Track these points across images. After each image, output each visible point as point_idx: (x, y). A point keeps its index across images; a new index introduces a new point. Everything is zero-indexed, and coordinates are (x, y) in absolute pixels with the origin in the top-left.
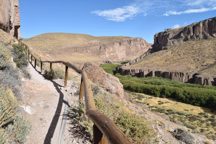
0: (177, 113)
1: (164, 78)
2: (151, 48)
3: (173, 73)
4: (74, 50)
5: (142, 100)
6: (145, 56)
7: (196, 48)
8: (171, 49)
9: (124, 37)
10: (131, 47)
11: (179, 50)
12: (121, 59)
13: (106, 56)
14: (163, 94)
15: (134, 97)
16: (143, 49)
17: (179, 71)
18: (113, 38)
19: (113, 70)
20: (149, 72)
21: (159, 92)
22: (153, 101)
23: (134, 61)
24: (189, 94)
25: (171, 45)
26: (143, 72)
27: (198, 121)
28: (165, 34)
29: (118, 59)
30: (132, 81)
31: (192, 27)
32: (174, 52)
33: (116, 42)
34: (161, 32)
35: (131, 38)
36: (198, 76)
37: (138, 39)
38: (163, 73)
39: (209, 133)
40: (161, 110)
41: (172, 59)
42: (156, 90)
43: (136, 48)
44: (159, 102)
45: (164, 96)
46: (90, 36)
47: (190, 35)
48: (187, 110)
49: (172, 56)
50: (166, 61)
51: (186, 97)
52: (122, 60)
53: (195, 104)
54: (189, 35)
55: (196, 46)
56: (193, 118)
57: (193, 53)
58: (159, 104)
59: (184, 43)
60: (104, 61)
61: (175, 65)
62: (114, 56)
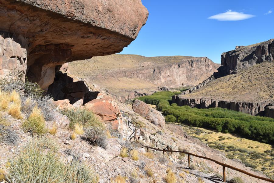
0: (238, 150)
1: (229, 109)
2: (217, 71)
3: (240, 103)
4: (122, 75)
5: (200, 135)
6: (209, 82)
7: (272, 72)
8: (240, 73)
9: (185, 56)
10: (193, 69)
11: (251, 75)
12: (181, 84)
13: (161, 81)
14: (226, 128)
15: (192, 131)
16: (208, 71)
17: (247, 101)
18: (170, 58)
19: (169, 99)
20: (211, 102)
21: (221, 126)
22: (213, 137)
23: (196, 88)
24: (255, 129)
25: (240, 68)
26: (204, 102)
27: (261, 159)
28: (234, 54)
29: (176, 84)
30: (190, 112)
31: (267, 45)
32: (244, 77)
33: (174, 63)
34: (230, 51)
35: (193, 57)
36: (270, 108)
37: (203, 59)
38: (229, 103)
39: (271, 173)
40: (221, 147)
41: (241, 86)
42: (218, 124)
43: (199, 70)
44: (219, 137)
45: (227, 131)
46: (142, 56)
47: (266, 56)
48: (252, 148)
49: (241, 83)
50: (233, 88)
51: (252, 132)
52: (181, 86)
53: (262, 140)
54: (264, 56)
55: (272, 69)
56: (256, 156)
57: (268, 78)
58: (220, 140)
59: (257, 65)
60: (158, 88)
61: (243, 93)
62: (171, 81)
